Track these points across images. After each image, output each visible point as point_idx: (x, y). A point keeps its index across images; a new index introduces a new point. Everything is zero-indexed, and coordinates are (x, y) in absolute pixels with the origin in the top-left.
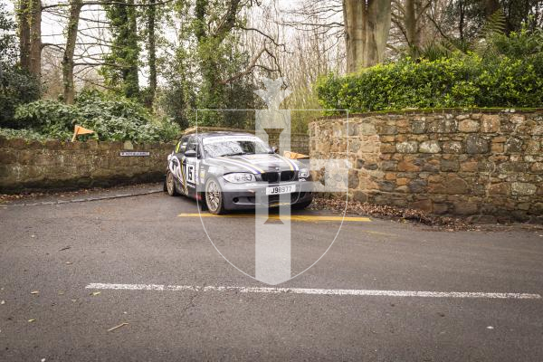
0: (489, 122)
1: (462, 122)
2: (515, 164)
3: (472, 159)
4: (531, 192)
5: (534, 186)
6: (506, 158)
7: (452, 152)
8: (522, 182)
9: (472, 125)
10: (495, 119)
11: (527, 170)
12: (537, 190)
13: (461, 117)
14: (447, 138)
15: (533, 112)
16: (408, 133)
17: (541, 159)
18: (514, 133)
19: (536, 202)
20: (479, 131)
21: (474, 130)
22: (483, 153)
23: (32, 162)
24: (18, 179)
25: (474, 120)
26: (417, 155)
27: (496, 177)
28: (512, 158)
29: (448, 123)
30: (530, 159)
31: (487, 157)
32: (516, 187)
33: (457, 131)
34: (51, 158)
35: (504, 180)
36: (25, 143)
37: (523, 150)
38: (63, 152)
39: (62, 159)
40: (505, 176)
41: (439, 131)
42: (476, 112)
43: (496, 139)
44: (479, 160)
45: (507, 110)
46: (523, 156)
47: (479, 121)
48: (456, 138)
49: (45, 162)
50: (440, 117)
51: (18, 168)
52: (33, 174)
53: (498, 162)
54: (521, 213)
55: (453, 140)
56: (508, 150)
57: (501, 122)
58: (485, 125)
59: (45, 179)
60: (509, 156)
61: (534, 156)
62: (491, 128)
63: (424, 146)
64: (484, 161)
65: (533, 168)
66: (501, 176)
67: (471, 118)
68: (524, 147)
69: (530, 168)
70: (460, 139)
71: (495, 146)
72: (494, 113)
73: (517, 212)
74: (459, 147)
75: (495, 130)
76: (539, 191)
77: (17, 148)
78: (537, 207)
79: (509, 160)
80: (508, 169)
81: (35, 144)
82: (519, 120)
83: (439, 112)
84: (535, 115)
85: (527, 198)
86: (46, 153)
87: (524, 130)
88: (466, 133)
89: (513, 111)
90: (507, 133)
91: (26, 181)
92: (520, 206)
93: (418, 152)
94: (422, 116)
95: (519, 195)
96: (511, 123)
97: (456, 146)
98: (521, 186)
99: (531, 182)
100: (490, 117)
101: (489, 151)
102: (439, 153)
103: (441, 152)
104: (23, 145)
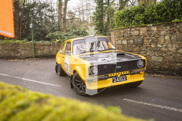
0: (143, 31)
1: (133, 32)
2: (153, 48)
3: (137, 47)
4: (160, 61)
5: (161, 58)
6: (150, 46)
7: (131, 44)
8: (156, 56)
9: (136, 32)
10: (144, 29)
11: (159, 51)
12: (163, 60)
13: (133, 29)
14: (129, 39)
15: (161, 25)
16: (119, 37)
17: (164, 46)
18: (153, 35)
19: (163, 65)
20: (139, 35)
21: (137, 34)
22: (141, 44)
23: (43, 50)
24: (39, 54)
25: (137, 30)
26: (122, 45)
27: (146, 54)
28: (152, 46)
29: (129, 32)
30: (159, 46)
31: (142, 46)
32: (154, 58)
33: (131, 36)
34: (48, 49)
35: (149, 55)
36: (41, 45)
37: (157, 42)
38: (51, 47)
39: (51, 49)
40: (149, 54)
41: (127, 36)
42: (138, 27)
43: (146, 38)
44: (140, 47)
45: (149, 25)
46: (157, 45)
47: (139, 30)
48: (132, 38)
49: (46, 50)
50: (126, 30)
51: (39, 51)
52: (43, 53)
53: (147, 47)
54: (156, 70)
55: (130, 39)
56: (150, 42)
57: (147, 30)
58: (141, 32)
59: (46, 54)
60: (151, 45)
61: (162, 45)
62: (143, 33)
63: (123, 42)
64: (141, 47)
65: (161, 50)
66: (147, 54)
67: (136, 30)
68: (157, 41)
69: (160, 50)
70: (133, 38)
71: (145, 41)
72: (144, 27)
73: (155, 69)
74: (132, 42)
75: (145, 34)
76: (164, 60)
77: (39, 46)
78: (164, 67)
79: (151, 46)
80: (150, 50)
81: (44, 45)
82: (155, 29)
83: (126, 28)
84: (162, 26)
85: (159, 63)
86: (47, 47)
87: (157, 33)
88: (135, 36)
89: (151, 25)
90: (150, 35)
91: (41, 55)
92: (156, 67)
93: (122, 44)
94: (122, 30)
95: (155, 62)
96: (151, 30)
97: (132, 41)
98: (156, 58)
99: (160, 56)
100: (143, 29)
101: (143, 43)
102: (127, 44)
103: (128, 44)
104: (40, 45)
